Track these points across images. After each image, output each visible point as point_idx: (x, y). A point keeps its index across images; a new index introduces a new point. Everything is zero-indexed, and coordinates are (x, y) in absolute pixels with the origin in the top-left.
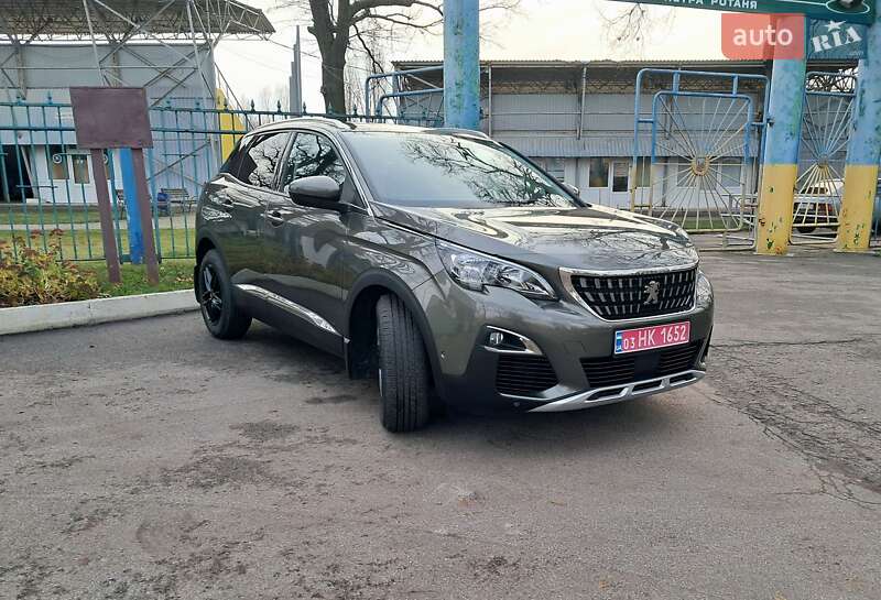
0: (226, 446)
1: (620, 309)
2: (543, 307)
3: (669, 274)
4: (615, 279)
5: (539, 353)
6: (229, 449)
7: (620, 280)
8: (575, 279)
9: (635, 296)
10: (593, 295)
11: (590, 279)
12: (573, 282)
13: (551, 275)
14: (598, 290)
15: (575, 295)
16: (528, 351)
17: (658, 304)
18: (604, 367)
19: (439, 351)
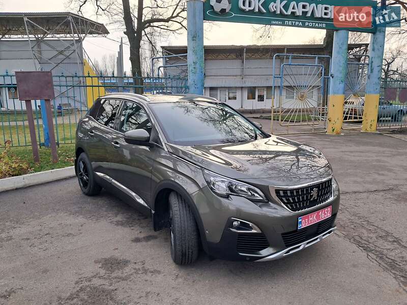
0: (93, 277)
1: (300, 205)
2: (260, 207)
3: (322, 183)
4: (297, 190)
5: (259, 231)
6: (94, 279)
7: (300, 190)
8: (277, 192)
9: (307, 197)
10: (286, 199)
11: (285, 191)
12: (276, 193)
13: (265, 189)
14: (289, 196)
15: (277, 199)
16: (253, 231)
17: (317, 199)
18: (293, 236)
19: (205, 229)
